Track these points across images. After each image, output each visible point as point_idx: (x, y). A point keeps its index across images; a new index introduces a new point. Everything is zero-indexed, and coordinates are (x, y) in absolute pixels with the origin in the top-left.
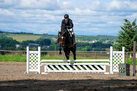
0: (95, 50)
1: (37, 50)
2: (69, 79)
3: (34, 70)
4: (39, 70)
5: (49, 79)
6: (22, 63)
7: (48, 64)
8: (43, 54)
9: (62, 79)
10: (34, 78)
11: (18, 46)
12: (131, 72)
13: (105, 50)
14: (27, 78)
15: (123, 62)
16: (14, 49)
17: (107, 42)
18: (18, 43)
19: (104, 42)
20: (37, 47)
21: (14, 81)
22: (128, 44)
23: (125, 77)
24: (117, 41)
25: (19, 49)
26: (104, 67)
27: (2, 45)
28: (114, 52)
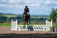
0: (40, 21)
1: (16, 21)
2: (29, 33)
3: (14, 30)
4: (16, 30)
5: (21, 33)
6: (9, 27)
7: (20, 27)
8: (18, 23)
9: (26, 33)
10: (15, 33)
11: (8, 19)
12: (55, 30)
13: (44, 21)
14: (12, 33)
15: (52, 26)
16: (6, 21)
17: (45, 18)
18: (8, 18)
19: (44, 18)
20: (16, 20)
21: (6, 34)
22: (54, 19)
23: (52, 33)
24: (49, 18)
25: (8, 21)
26: (44, 28)
27: (1, 19)
28: (48, 22)
